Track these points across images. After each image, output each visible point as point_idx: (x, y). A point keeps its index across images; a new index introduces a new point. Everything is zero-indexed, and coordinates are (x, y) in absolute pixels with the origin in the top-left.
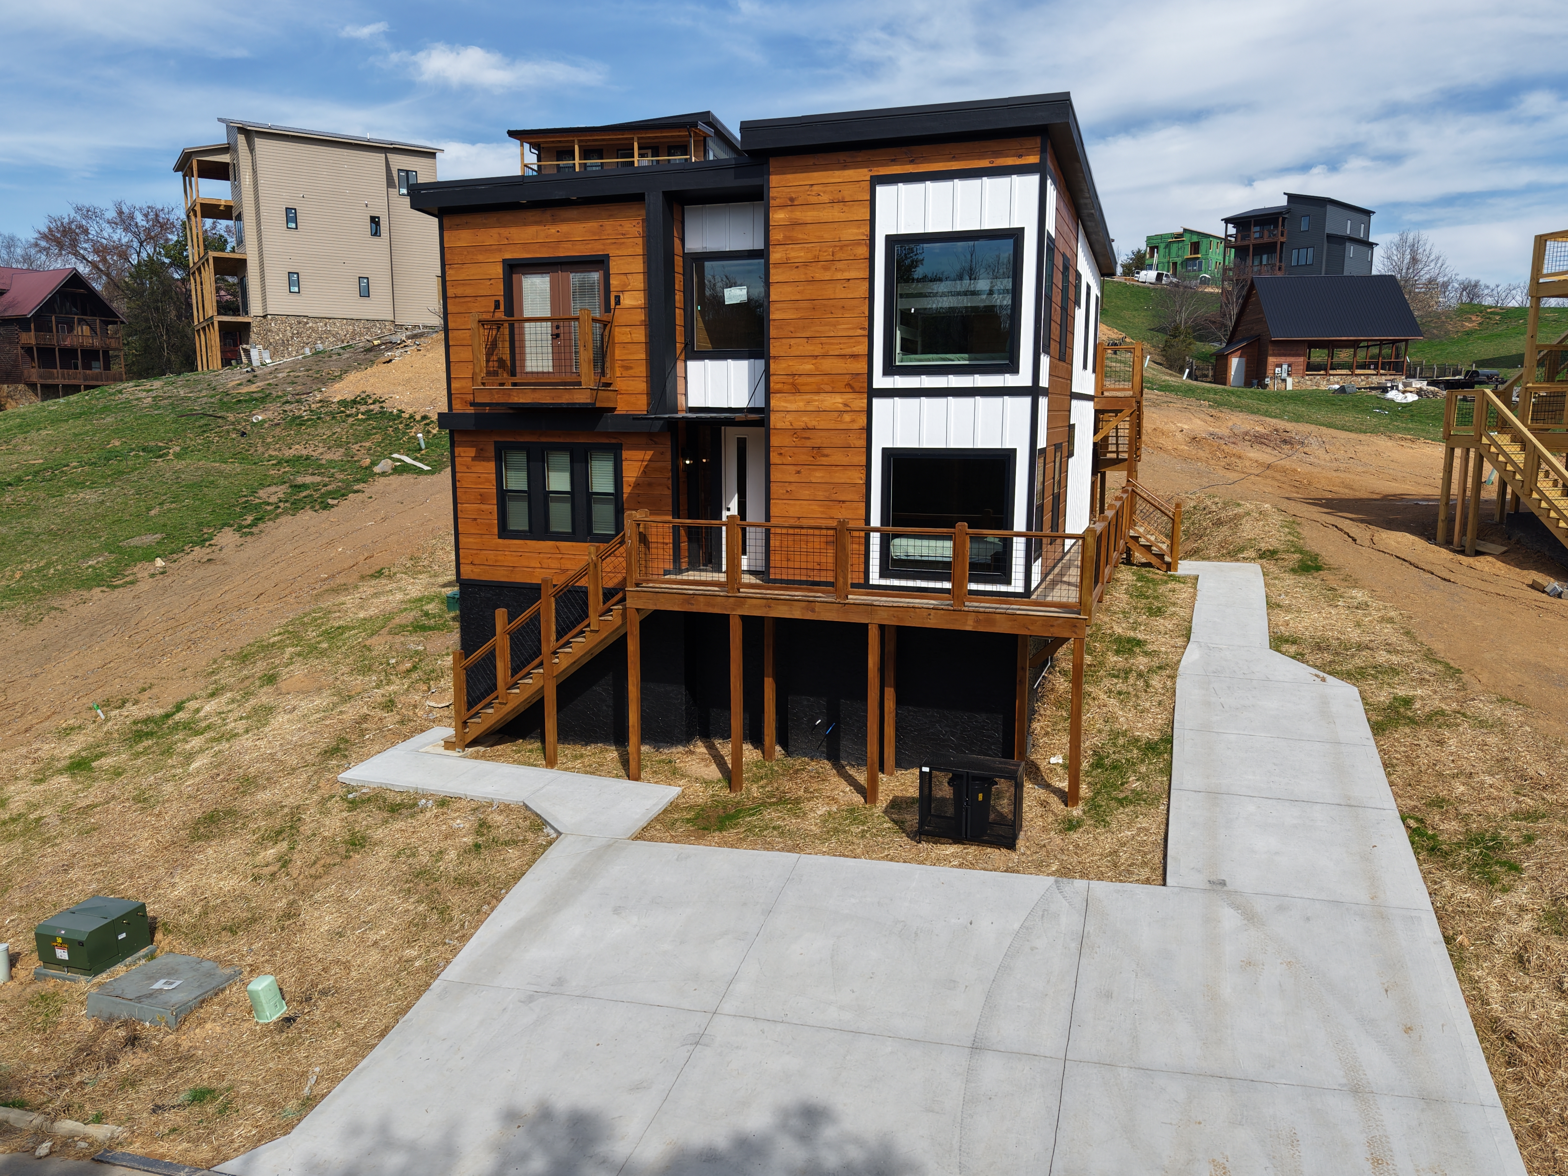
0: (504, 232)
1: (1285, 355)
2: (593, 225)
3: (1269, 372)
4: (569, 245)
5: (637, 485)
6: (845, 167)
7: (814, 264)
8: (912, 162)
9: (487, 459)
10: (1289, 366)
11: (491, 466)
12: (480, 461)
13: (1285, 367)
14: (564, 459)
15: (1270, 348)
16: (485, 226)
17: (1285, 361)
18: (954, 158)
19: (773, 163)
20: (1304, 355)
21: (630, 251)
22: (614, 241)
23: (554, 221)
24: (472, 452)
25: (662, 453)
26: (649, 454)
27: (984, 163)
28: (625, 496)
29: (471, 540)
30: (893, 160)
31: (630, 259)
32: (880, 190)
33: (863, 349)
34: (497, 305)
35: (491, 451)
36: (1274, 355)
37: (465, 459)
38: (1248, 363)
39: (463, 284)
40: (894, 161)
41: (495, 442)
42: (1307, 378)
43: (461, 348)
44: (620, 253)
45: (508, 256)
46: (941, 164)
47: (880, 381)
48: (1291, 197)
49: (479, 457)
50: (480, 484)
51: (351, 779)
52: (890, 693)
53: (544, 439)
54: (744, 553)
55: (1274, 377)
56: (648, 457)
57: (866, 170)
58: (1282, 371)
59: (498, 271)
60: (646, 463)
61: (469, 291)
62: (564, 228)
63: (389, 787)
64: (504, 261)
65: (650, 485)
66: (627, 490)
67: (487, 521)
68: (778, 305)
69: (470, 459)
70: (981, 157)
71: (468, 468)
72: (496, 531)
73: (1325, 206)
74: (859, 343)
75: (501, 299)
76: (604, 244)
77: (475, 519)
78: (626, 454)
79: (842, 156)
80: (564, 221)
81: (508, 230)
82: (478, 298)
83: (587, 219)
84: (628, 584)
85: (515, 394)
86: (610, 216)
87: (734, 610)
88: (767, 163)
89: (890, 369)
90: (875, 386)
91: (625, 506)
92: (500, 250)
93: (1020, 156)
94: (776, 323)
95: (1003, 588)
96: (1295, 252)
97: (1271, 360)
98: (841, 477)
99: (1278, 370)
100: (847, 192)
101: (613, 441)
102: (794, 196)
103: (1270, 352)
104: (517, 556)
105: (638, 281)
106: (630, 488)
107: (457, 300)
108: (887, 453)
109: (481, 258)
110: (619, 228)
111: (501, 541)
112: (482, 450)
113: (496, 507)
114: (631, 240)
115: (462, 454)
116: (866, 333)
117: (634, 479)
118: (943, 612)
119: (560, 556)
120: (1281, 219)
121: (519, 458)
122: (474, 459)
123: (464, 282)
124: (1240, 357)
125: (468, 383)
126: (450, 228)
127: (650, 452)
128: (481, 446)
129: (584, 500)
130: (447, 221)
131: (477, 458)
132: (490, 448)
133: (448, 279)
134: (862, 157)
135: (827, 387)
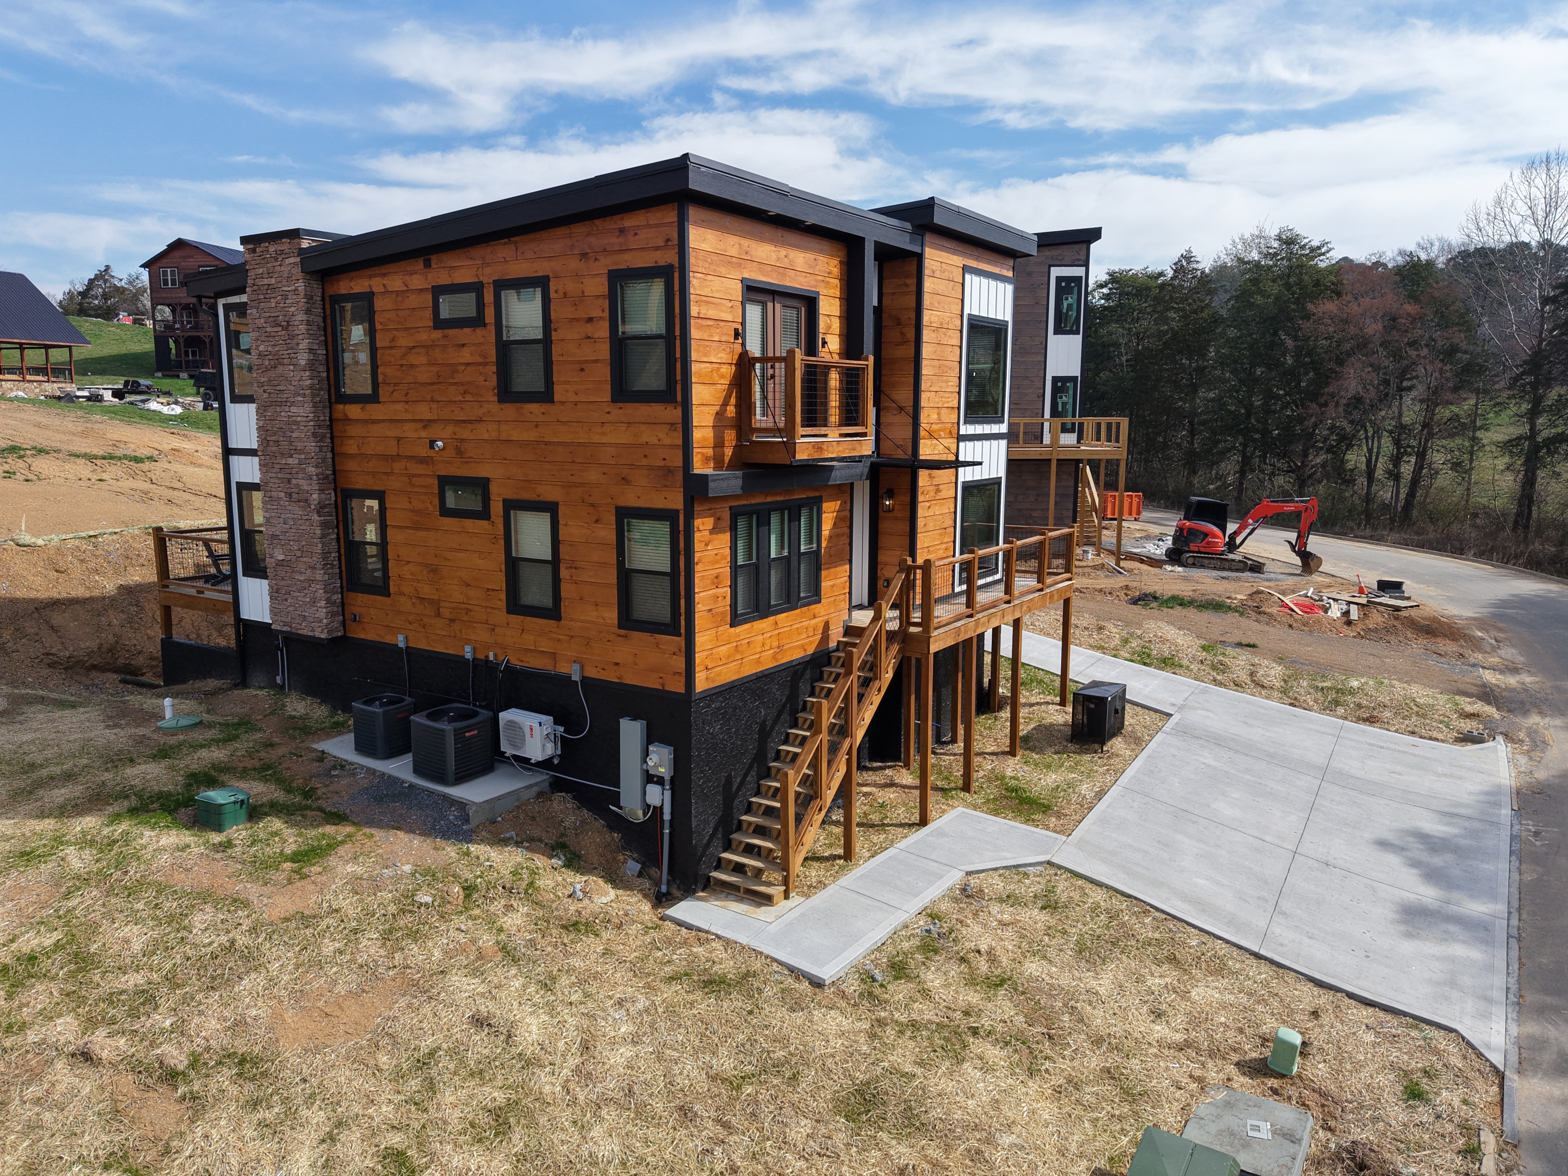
0: (745, 243)
2: (810, 256)
5: (830, 537)
6: (955, 253)
8: (977, 259)
9: (722, 531)
11: (726, 537)
12: (717, 533)
16: (729, 232)
18: (989, 263)
19: (927, 237)
21: (832, 292)
22: (823, 278)
23: (784, 243)
24: (709, 523)
25: (845, 502)
26: (838, 505)
28: (823, 551)
29: (706, 639)
31: (833, 301)
32: (967, 277)
33: (956, 402)
34: (736, 335)
35: (727, 518)
37: (701, 533)
39: (706, 302)
40: (971, 256)
41: (730, 508)
44: (825, 292)
45: (746, 275)
46: (986, 265)
47: (964, 429)
49: (716, 529)
50: (715, 562)
53: (770, 499)
56: (837, 508)
57: (961, 258)
59: (737, 291)
60: (836, 514)
61: (712, 313)
62: (789, 253)
64: (742, 280)
65: (836, 536)
66: (824, 544)
67: (720, 610)
68: (925, 362)
69: (707, 533)
71: (704, 545)
72: (729, 618)
75: (740, 327)
76: (816, 281)
77: (709, 611)
78: (826, 506)
79: (954, 244)
80: (790, 245)
81: (747, 242)
82: (719, 323)
83: (808, 249)
84: (930, 630)
86: (820, 251)
88: (924, 235)
89: (966, 419)
90: (960, 433)
91: (822, 561)
92: (741, 266)
93: (1008, 270)
98: (946, 508)
100: (955, 274)
101: (817, 493)
104: (745, 645)
105: (836, 325)
106: (826, 543)
107: (699, 321)
108: (964, 485)
109: (723, 271)
110: (826, 265)
111: (732, 631)
112: (719, 518)
113: (729, 589)
114: (832, 280)
115: (701, 528)
116: (958, 389)
117: (829, 532)
119: (778, 632)
121: (746, 525)
122: (712, 532)
125: (709, 433)
126: (696, 224)
127: (839, 502)
128: (718, 514)
129: (796, 562)
130: (693, 212)
131: (714, 531)
132: (726, 515)
133: (692, 291)
134: (960, 247)
135: (942, 434)
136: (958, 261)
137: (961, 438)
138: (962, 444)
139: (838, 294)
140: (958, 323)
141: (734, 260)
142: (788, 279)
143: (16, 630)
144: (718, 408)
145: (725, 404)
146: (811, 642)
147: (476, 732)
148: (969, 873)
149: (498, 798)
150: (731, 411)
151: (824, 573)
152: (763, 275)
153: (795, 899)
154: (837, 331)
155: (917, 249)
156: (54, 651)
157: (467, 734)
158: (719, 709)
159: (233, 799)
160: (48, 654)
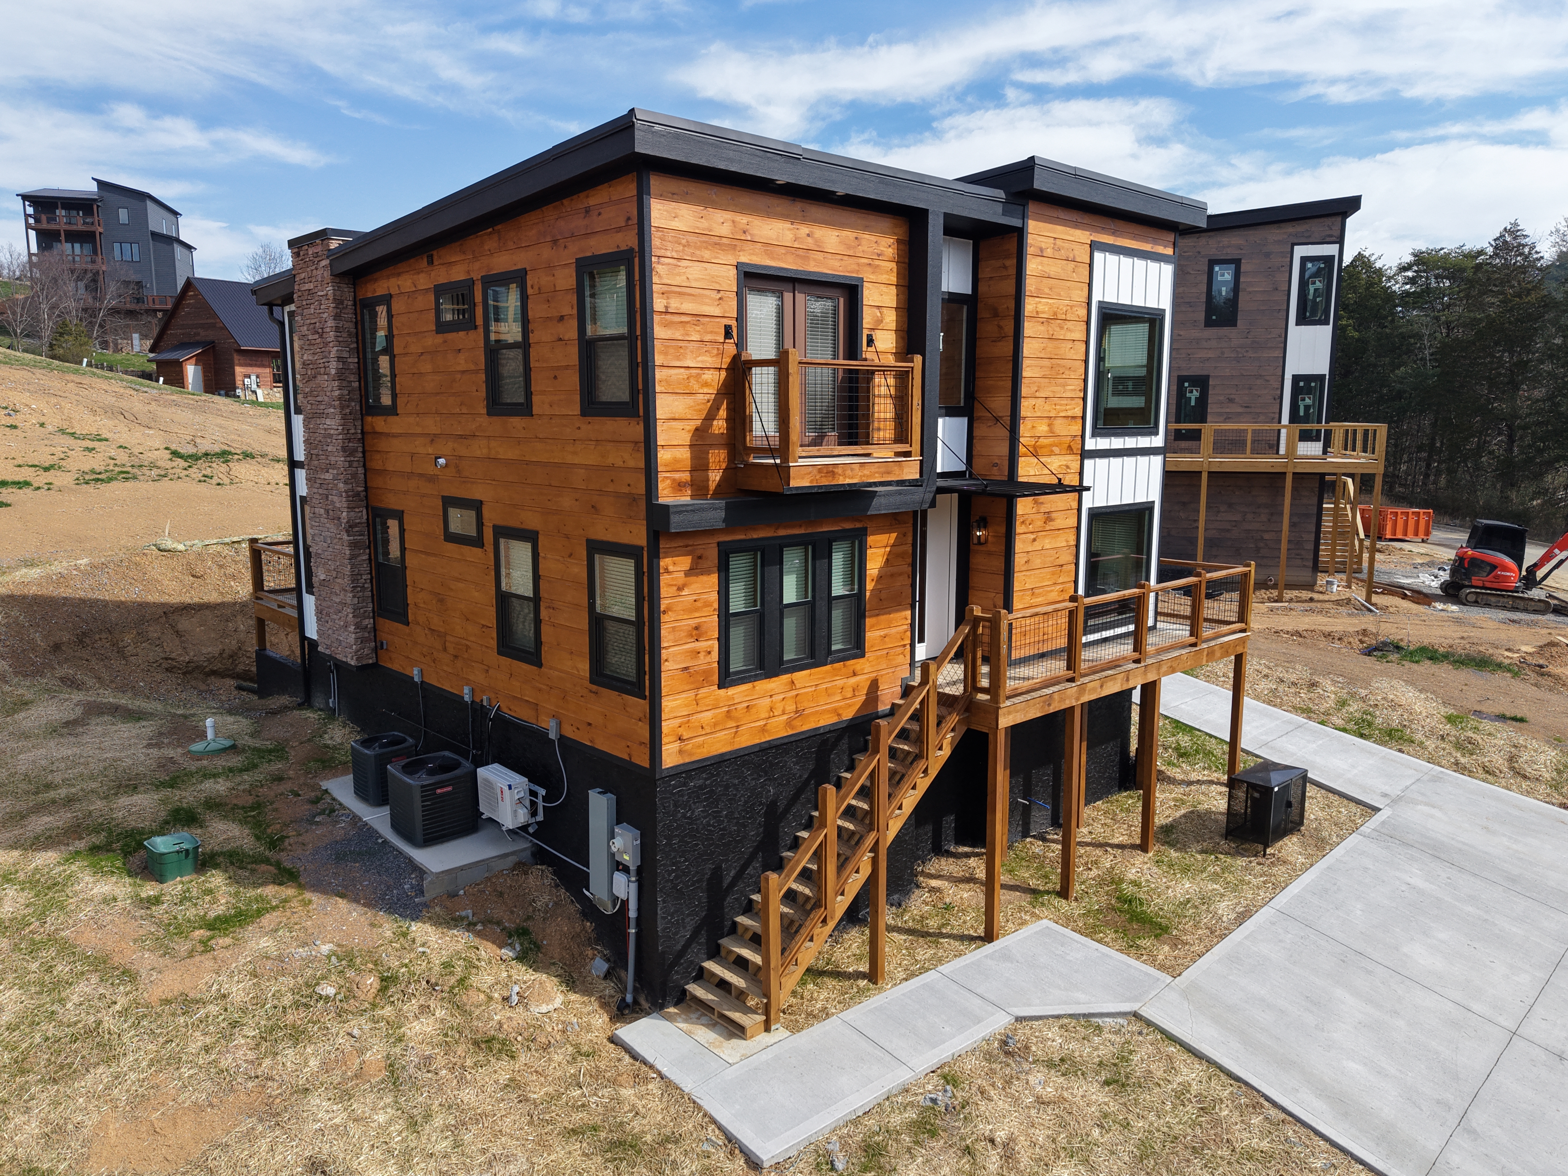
0: (743, 220)
1: (251, 365)
2: (848, 234)
3: (239, 383)
4: (820, 256)
5: (880, 578)
7: (1052, 322)
8: (1113, 233)
9: (707, 572)
10: (257, 377)
11: (712, 580)
12: (697, 575)
13: (253, 377)
15: (236, 358)
17: (253, 371)
18: (1134, 237)
19: (1031, 207)
20: (269, 366)
21: (884, 278)
22: (869, 261)
24: (684, 562)
25: (905, 535)
26: (892, 537)
27: (1147, 247)
28: (868, 594)
31: (885, 289)
32: (1096, 256)
33: (1078, 412)
34: (728, 333)
35: (713, 557)
36: (241, 365)
37: (675, 575)
38: (205, 372)
39: (680, 293)
40: (1104, 230)
41: (719, 544)
42: (275, 389)
44: (873, 278)
45: (744, 259)
48: (102, 185)
49: (695, 569)
50: (696, 610)
53: (782, 532)
55: (245, 388)
56: (892, 541)
57: (1088, 233)
58: (251, 382)
59: (729, 279)
60: (890, 549)
61: (688, 306)
62: (815, 231)
64: (738, 265)
65: (892, 575)
66: (870, 586)
67: (703, 668)
69: (682, 574)
72: (716, 677)
73: (145, 201)
74: (1077, 405)
75: (734, 323)
76: (858, 264)
78: (871, 540)
79: (1076, 215)
81: (746, 219)
82: (700, 318)
88: (1027, 205)
89: (1094, 431)
90: (1085, 448)
91: (868, 607)
93: (1165, 246)
94: (1026, 381)
96: (117, 246)
97: (239, 370)
98: (1062, 540)
99: (247, 381)
100: (1079, 252)
101: (859, 525)
103: (236, 362)
104: (742, 710)
105: (891, 318)
106: (873, 584)
107: (668, 317)
108: (1092, 513)
109: (706, 254)
110: (875, 245)
111: (722, 693)
112: (700, 557)
113: (716, 643)
114: (885, 263)
115: (671, 568)
116: (1081, 395)
117: (879, 571)
119: (796, 693)
120: (95, 207)
122: (688, 574)
124: (196, 365)
125: (684, 454)
126: (661, 196)
127: (894, 535)
128: (699, 553)
129: (825, 609)
130: (655, 182)
131: (693, 571)
132: (712, 554)
133: (655, 279)
134: (1087, 219)
135: (1056, 450)
136: (1084, 236)
137: (1085, 454)
138: (1088, 463)
139: (894, 280)
140: (1084, 312)
141: (724, 241)
142: (812, 263)
143: (139, 634)
144: (699, 423)
145: (710, 417)
146: (850, 706)
147: (450, 789)
148: (1019, 1019)
149: (462, 868)
150: (720, 425)
151: (869, 621)
152: (773, 259)
153: (779, 1032)
154: (893, 326)
155: (1016, 222)
156: (173, 655)
157: (439, 791)
158: (701, 788)
159: (177, 848)
160: (166, 659)
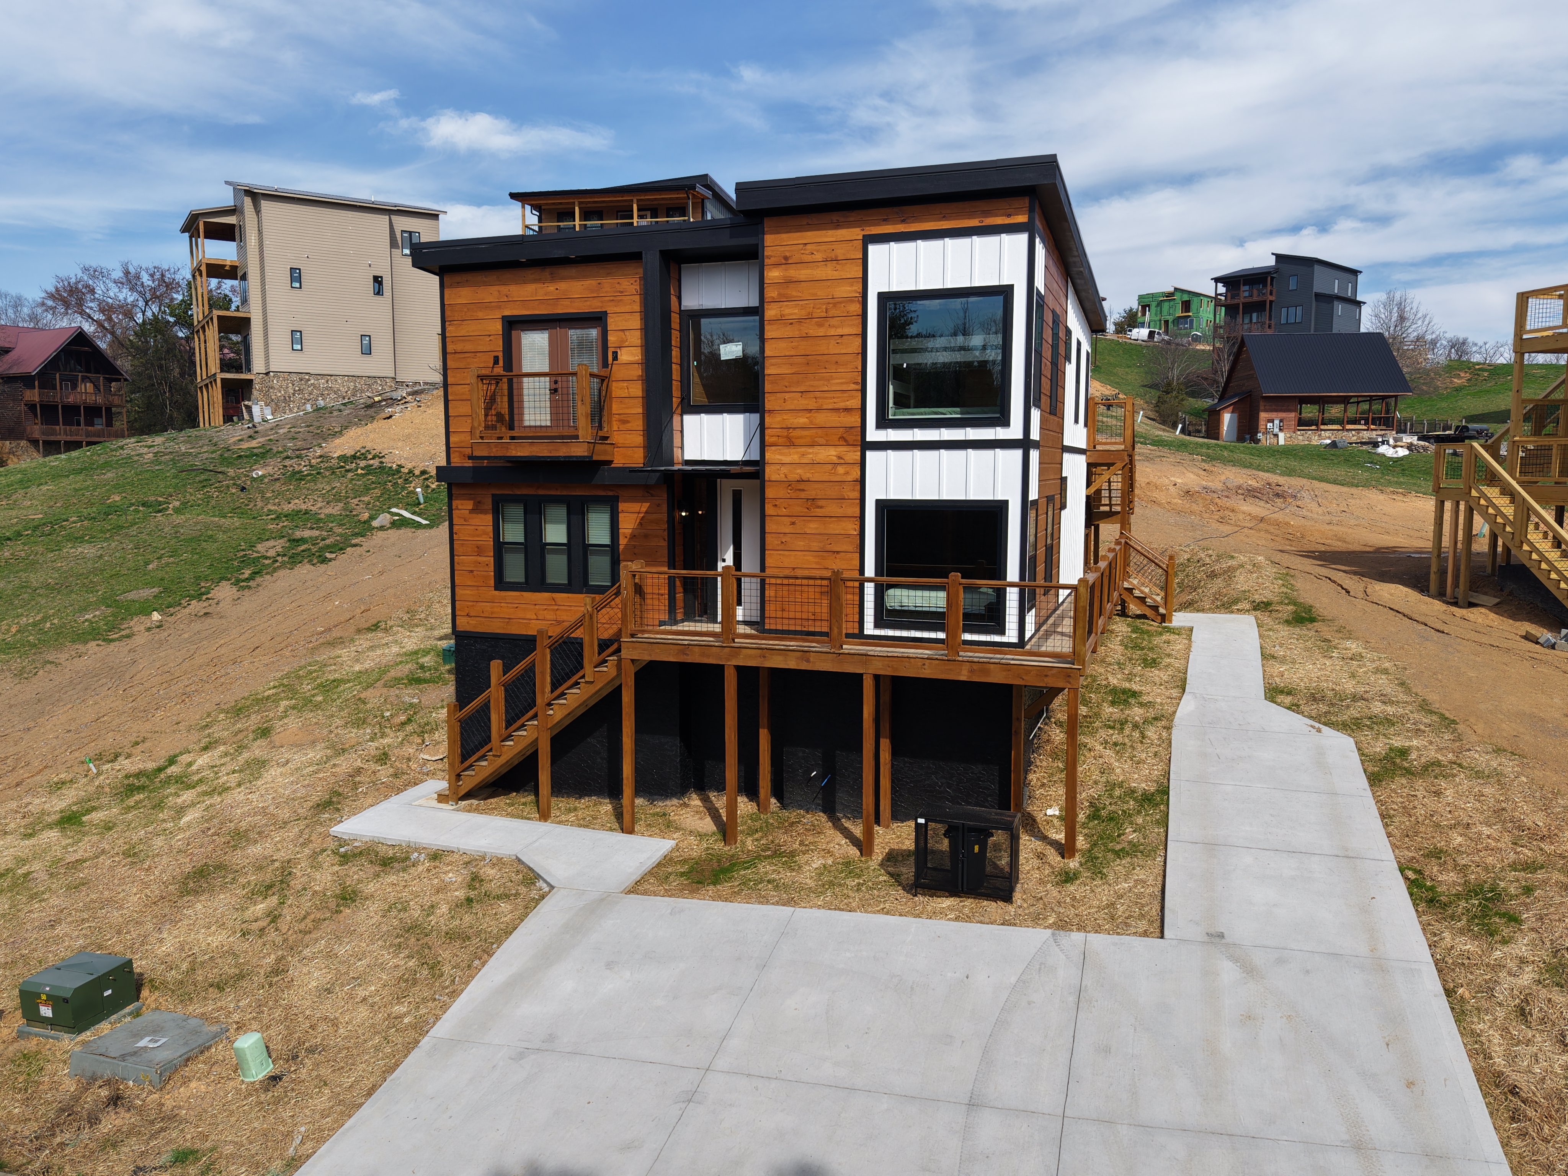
0: (504, 289)
1: (1276, 411)
2: (591, 283)
3: (1262, 427)
4: (567, 302)
5: (633, 537)
6: (838, 226)
7: (808, 321)
8: (903, 221)
9: (484, 512)
10: (1281, 421)
11: (488, 518)
12: (477, 513)
13: (1277, 422)
14: (561, 512)
15: (1262, 404)
16: (486, 284)
17: (1277, 417)
18: (945, 218)
19: (768, 223)
20: (1295, 411)
21: (627, 308)
22: (612, 298)
23: (553, 279)
24: (469, 505)
25: (658, 505)
26: (645, 506)
27: (974, 223)
28: (621, 547)
29: (468, 592)
30: (884, 220)
31: (627, 316)
32: (872, 248)
33: (856, 403)
34: (496, 360)
35: (488, 503)
36: (1266, 411)
37: (463, 511)
38: (1240, 419)
39: (463, 340)
40: (886, 221)
41: (493, 495)
42: (1299, 433)
43: (460, 402)
44: (618, 310)
45: (507, 313)
46: (932, 223)
47: (873, 434)
48: (1279, 257)
49: (477, 509)
50: (478, 536)
51: (343, 833)
52: (885, 745)
53: (541, 492)
54: (739, 603)
55: (1266, 432)
56: (644, 509)
57: (858, 229)
58: (1274, 426)
59: (498, 327)
60: (642, 515)
61: (469, 347)
62: (563, 285)
63: (381, 841)
64: (504, 317)
65: (646, 536)
66: (623, 541)
67: (483, 573)
68: (773, 361)
70: (971, 216)
71: (465, 521)
72: (492, 582)
73: (1313, 266)
74: (853, 397)
75: (500, 355)
76: (602, 302)
77: (472, 571)
78: (622, 506)
79: (835, 216)
80: (563, 278)
81: (508, 287)
82: (478, 354)
83: (585, 277)
84: (623, 635)
85: (513, 447)
86: (608, 274)
87: (728, 660)
88: (762, 223)
89: (883, 423)
90: (868, 440)
91: (621, 557)
92: (500, 307)
93: (1009, 216)
94: (771, 378)
95: (997, 638)
96: (1284, 310)
97: (1263, 415)
98: (836, 528)
99: (1269, 425)
100: (840, 251)
101: (610, 493)
102: (788, 254)
103: (1262, 408)
104: (513, 608)
105: (635, 338)
106: (626, 540)
107: (457, 355)
108: (881, 505)
109: (480, 315)
110: (617, 286)
111: (497, 593)
112: (479, 502)
113: (492, 559)
114: (628, 297)
115: (460, 507)
116: (859, 387)
117: (630, 531)
118: (937, 662)
119: (556, 607)
120: (1269, 279)
121: (516, 511)
122: (472, 511)
123: (464, 338)
124: (1232, 412)
125: (467, 437)
126: (451, 286)
127: (647, 504)
128: (479, 499)
130: (448, 279)
131: (474, 511)
132: (487, 500)
133: (448, 335)
134: (853, 216)
135: (820, 440)
136: (856, 233)
139: (637, 307)
141: (493, 304)
148: (516, 858)
